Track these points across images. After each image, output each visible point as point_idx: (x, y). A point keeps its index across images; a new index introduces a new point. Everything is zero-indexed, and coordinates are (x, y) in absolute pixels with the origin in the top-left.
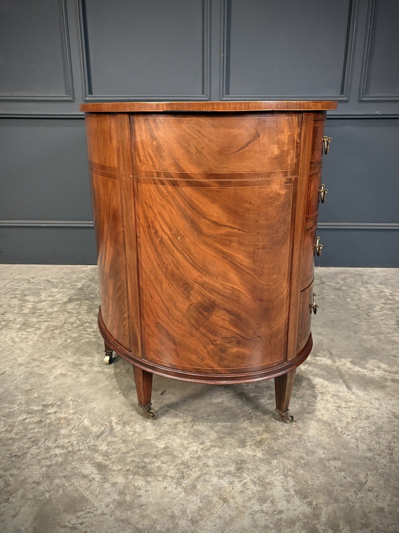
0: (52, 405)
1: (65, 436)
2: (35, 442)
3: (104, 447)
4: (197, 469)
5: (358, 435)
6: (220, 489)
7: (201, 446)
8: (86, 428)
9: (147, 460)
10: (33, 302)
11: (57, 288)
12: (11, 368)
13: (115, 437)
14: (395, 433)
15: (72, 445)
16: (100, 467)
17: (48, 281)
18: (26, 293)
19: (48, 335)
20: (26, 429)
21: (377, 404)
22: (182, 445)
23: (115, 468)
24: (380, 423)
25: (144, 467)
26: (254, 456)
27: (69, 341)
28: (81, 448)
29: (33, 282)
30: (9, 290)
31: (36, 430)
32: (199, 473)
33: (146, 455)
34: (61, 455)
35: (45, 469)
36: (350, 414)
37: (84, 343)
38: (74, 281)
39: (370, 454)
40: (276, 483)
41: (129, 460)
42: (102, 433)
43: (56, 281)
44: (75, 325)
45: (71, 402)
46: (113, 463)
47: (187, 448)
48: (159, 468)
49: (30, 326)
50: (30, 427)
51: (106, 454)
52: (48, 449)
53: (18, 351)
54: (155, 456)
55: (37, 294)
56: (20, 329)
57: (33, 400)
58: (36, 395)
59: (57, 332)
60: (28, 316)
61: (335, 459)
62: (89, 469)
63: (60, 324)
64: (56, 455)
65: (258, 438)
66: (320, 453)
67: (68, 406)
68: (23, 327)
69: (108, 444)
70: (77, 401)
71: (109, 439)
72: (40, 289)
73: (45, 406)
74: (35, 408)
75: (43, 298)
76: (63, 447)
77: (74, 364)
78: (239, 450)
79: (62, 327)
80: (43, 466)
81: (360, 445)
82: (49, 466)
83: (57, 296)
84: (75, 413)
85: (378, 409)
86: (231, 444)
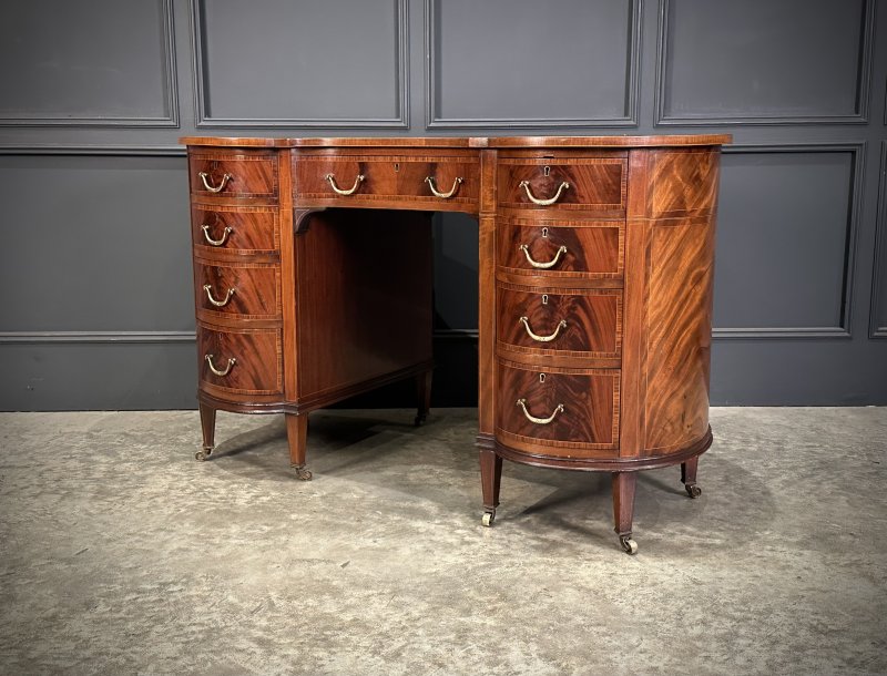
0: (175, 583)
1: (201, 614)
2: (159, 620)
3: (264, 623)
4: (401, 639)
5: (636, 602)
6: (435, 656)
7: (406, 617)
8: (232, 605)
9: (328, 633)
10: (107, 463)
11: (144, 443)
12: (95, 544)
13: (277, 612)
14: (691, 599)
15: (215, 622)
16: (261, 642)
17: (126, 435)
18: (91, 451)
19: (146, 504)
20: (140, 608)
21: (671, 571)
22: (379, 617)
23: (282, 641)
24: (671, 589)
25: (324, 640)
26: (483, 624)
27: (183, 510)
28: (228, 624)
29: (98, 437)
30: (58, 449)
31: (156, 609)
32: (404, 643)
33: (327, 628)
34: (200, 632)
35: (180, 646)
36: (627, 581)
37: (208, 512)
38: (173, 434)
39: (649, 620)
40: (513, 648)
41: (302, 634)
42: (259, 609)
43: (139, 434)
44: (188, 491)
45: (204, 580)
46: (279, 637)
47: (385, 620)
48: (347, 640)
49: (109, 494)
50: (146, 606)
51: (267, 629)
52: (180, 627)
53: (100, 525)
54: (340, 629)
55: (109, 452)
56: (94, 498)
57: (143, 579)
58: (145, 573)
59: (160, 500)
60: (104, 482)
61: (599, 625)
62: (243, 643)
63: (162, 490)
64: (193, 633)
65: (490, 607)
66: (579, 619)
67: (199, 583)
68: (100, 496)
69: (269, 620)
70: (212, 578)
71: (270, 614)
72: (115, 445)
73: (165, 584)
74: (149, 587)
75: (123, 458)
76: (202, 624)
77: (198, 536)
78: (462, 619)
79: (166, 493)
80: (177, 643)
81: (637, 611)
82: (187, 643)
83: (148, 455)
84: (212, 590)
85: (671, 576)
86: (450, 614)
